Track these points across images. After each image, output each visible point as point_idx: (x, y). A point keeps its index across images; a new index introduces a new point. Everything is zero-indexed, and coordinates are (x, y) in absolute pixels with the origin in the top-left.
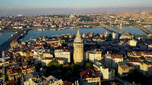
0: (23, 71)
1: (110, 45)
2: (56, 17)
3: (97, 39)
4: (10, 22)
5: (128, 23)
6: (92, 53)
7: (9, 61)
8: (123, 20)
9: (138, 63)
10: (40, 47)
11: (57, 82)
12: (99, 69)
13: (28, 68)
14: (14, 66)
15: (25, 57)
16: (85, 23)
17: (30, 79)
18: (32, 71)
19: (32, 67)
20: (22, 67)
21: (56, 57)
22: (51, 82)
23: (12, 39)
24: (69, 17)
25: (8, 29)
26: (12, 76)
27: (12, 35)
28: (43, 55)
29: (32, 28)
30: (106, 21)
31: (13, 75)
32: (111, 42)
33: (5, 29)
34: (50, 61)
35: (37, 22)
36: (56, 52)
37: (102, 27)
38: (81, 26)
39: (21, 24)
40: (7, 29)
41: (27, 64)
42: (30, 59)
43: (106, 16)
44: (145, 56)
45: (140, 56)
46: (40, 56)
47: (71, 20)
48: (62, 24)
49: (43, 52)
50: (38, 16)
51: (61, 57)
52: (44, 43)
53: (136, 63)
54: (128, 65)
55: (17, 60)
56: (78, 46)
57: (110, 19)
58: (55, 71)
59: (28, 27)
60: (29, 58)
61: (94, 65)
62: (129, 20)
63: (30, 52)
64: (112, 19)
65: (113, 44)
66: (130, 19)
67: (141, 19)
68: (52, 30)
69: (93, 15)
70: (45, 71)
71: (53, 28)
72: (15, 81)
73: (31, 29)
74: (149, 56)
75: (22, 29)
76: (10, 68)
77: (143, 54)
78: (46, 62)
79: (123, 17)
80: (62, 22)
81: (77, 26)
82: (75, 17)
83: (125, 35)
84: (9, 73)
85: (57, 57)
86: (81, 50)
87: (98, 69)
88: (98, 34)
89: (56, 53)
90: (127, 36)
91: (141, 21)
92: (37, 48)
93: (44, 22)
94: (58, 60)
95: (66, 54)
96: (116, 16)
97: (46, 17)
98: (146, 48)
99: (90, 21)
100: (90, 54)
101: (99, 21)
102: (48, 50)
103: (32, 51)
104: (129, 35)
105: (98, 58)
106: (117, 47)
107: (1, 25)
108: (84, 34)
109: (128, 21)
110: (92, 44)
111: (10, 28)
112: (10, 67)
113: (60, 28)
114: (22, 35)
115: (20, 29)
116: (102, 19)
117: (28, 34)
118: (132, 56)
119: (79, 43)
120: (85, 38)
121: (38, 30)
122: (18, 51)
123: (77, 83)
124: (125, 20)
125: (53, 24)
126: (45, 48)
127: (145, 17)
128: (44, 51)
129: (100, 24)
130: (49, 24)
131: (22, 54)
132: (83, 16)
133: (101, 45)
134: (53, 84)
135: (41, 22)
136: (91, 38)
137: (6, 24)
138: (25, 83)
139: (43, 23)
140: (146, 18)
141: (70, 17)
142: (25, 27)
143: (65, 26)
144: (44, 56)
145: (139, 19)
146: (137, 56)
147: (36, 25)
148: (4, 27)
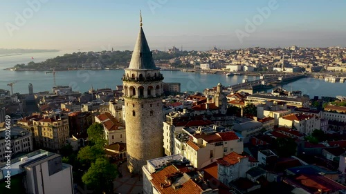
33: (255, 69)
40: (260, 69)
59: (309, 70)
73: (308, 77)
107: (257, 62)
114: (263, 83)
147: (332, 68)
148: (255, 66)
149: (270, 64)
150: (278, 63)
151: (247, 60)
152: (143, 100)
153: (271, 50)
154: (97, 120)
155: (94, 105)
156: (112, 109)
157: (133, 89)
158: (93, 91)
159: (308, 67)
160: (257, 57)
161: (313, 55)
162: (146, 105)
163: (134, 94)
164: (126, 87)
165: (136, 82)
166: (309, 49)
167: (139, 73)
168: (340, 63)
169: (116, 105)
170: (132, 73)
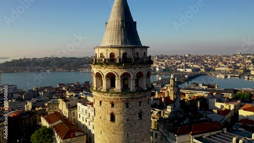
33: (164, 70)
35: (225, 63)
39: (194, 66)
40: (167, 70)
50: (234, 55)
59: (203, 70)
73: (204, 75)
93: (238, 65)
97: (248, 56)
107: (164, 65)
115: (187, 72)
121: (218, 76)
130: (247, 68)
135: (234, 63)
139: (235, 66)
142: (198, 70)
147: (219, 69)
148: (164, 68)
149: (174, 66)
150: (181, 65)
151: (158, 64)
152: (128, 96)
153: (172, 57)
154: (44, 123)
155: (38, 101)
156: (63, 107)
157: (111, 77)
158: (37, 89)
159: (202, 68)
160: (164, 61)
161: (202, 60)
162: (133, 104)
163: (113, 85)
164: (99, 75)
165: (118, 65)
166: (198, 56)
167: (122, 52)
168: (223, 65)
169: (68, 103)
170: (110, 51)
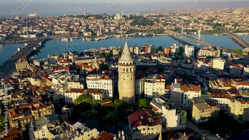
0: (33, 112)
1: (181, 67)
2: (91, 18)
3: (159, 56)
4: (16, 27)
5: (212, 29)
6: (149, 82)
7: (12, 93)
8: (204, 24)
9: (225, 99)
10: (64, 70)
11: (89, 133)
12: (160, 111)
13: (41, 107)
14: (18, 104)
15: (38, 87)
16: (140, 29)
17: (45, 127)
18: (48, 111)
19: (48, 105)
20: (32, 106)
21: (88, 87)
22: (77, 133)
23: (18, 56)
24: (113, 19)
25: (12, 38)
26: (15, 120)
27: (19, 49)
28: (67, 85)
29: (52, 37)
30: (175, 25)
31: (16, 118)
32: (183, 61)
33: (7, 38)
34: (79, 94)
35: (60, 26)
36: (88, 80)
37: (168, 35)
38: (133, 34)
41: (39, 100)
42: (46, 91)
43: (175, 16)
44: (238, 87)
45: (230, 88)
46: (62, 86)
47: (117, 23)
48: (102, 31)
49: (68, 80)
50: (62, 17)
51: (97, 88)
52: (71, 63)
53: (223, 99)
54: (209, 104)
55: (24, 92)
56: (126, 70)
57: (182, 21)
58: (88, 111)
59: (45, 34)
60: (44, 88)
61: (151, 104)
62: (213, 24)
63: (47, 80)
64: (185, 21)
65: (186, 66)
66: (215, 22)
67: (233, 22)
68: (85, 40)
69: (153, 15)
70: (70, 112)
71: (86, 37)
72: (19, 129)
73: (50, 39)
74: (245, 87)
75: (35, 38)
76: (12, 108)
77: (235, 83)
78: (72, 97)
79: (203, 18)
80: (101, 26)
81: (127, 33)
82: (124, 18)
83: (205, 49)
84: (11, 116)
85: (90, 87)
86: (130, 77)
87: (158, 110)
88: (161, 47)
89: (90, 81)
90: (209, 51)
91: (233, 25)
92: (58, 71)
93: (71, 27)
94: (93, 94)
95: (106, 84)
96: (192, 17)
97: (75, 19)
98: (240, 72)
99: (148, 26)
100: (145, 83)
101: (163, 24)
102: (76, 75)
103: (51, 76)
104: (213, 49)
105: (159, 89)
106: (191, 69)
107: (1, 31)
108: (137, 48)
109: (211, 25)
110: (150, 64)
111: (16, 37)
112: (12, 106)
113: (98, 37)
114: (35, 48)
115: (33, 39)
116: (167, 21)
117: (45, 47)
118: (216, 87)
119: (127, 65)
120: (139, 55)
121: (62, 40)
122: (26, 77)
123: (121, 135)
124: (207, 24)
125: (87, 30)
126: (71, 73)
127: (240, 19)
128: (69, 77)
129: (164, 31)
130: (79, 30)
131: (33, 81)
132: (136, 17)
133: (166, 68)
134: (81, 137)
135: (68, 26)
136: (149, 55)
137: (9, 30)
138: (36, 133)
139: (70, 29)
140: (242, 20)
141: (115, 18)
142: (41, 35)
143: (106, 33)
144: (69, 86)
145: (229, 21)
146: (224, 88)
147: (58, 32)
148: (5, 35)
153: (1, 20)
165: (132, 65)
166: (28, 19)
167: (132, 61)
